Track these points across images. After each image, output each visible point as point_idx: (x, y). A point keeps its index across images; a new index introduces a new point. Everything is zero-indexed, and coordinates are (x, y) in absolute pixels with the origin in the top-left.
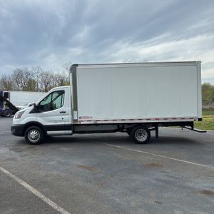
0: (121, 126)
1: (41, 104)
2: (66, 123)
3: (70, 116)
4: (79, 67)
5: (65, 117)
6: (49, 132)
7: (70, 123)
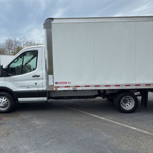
0: (102, 92)
1: (11, 66)
2: (41, 89)
3: (44, 81)
4: (55, 21)
5: (39, 82)
6: (20, 99)
7: (44, 89)
